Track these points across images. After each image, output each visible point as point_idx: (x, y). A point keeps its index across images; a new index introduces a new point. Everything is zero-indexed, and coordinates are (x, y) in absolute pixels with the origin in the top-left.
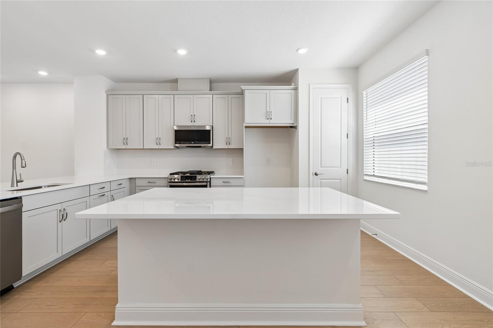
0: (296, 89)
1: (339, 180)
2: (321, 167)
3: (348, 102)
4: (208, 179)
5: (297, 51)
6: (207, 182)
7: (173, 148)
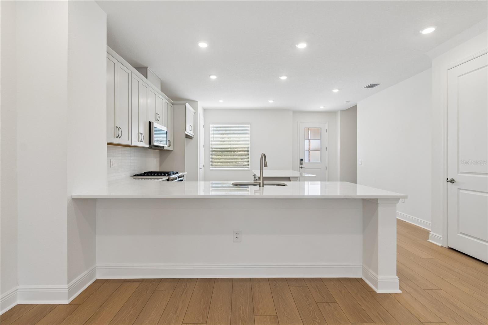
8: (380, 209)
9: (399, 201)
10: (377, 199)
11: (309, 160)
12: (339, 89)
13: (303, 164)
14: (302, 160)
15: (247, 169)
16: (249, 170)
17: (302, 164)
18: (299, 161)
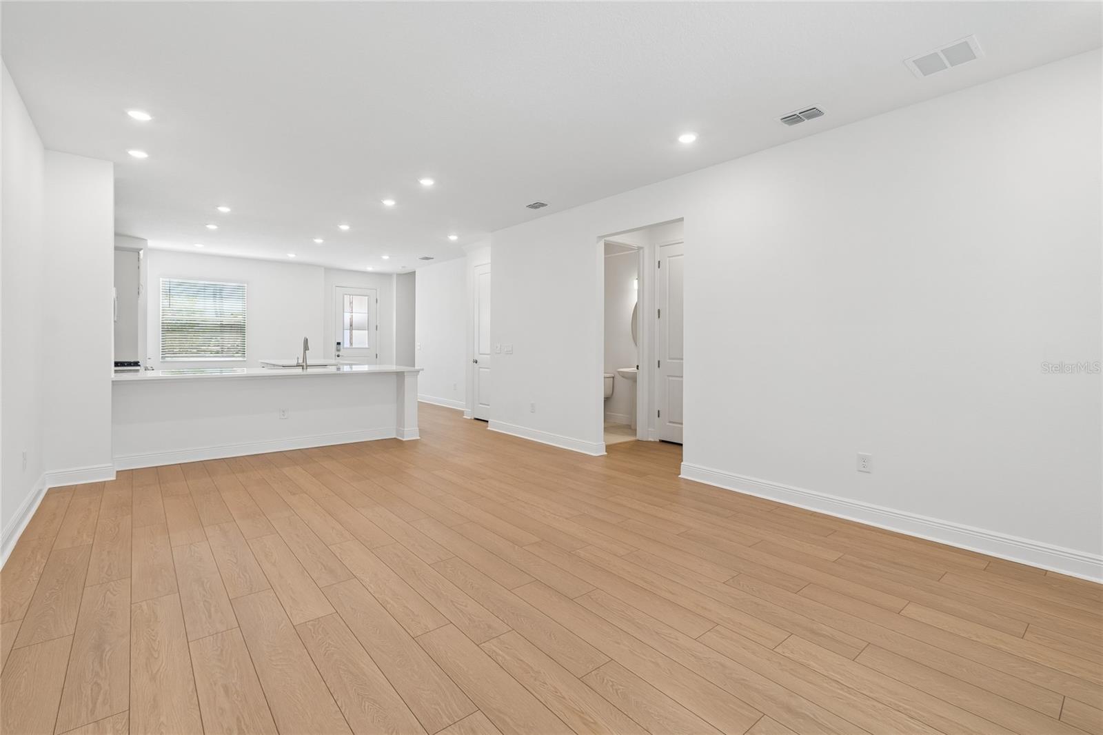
8: (406, 380)
9: (418, 376)
10: (404, 372)
11: (351, 344)
12: (390, 256)
13: (342, 350)
14: (339, 344)
15: (241, 359)
16: (245, 361)
17: (338, 350)
18: (335, 345)
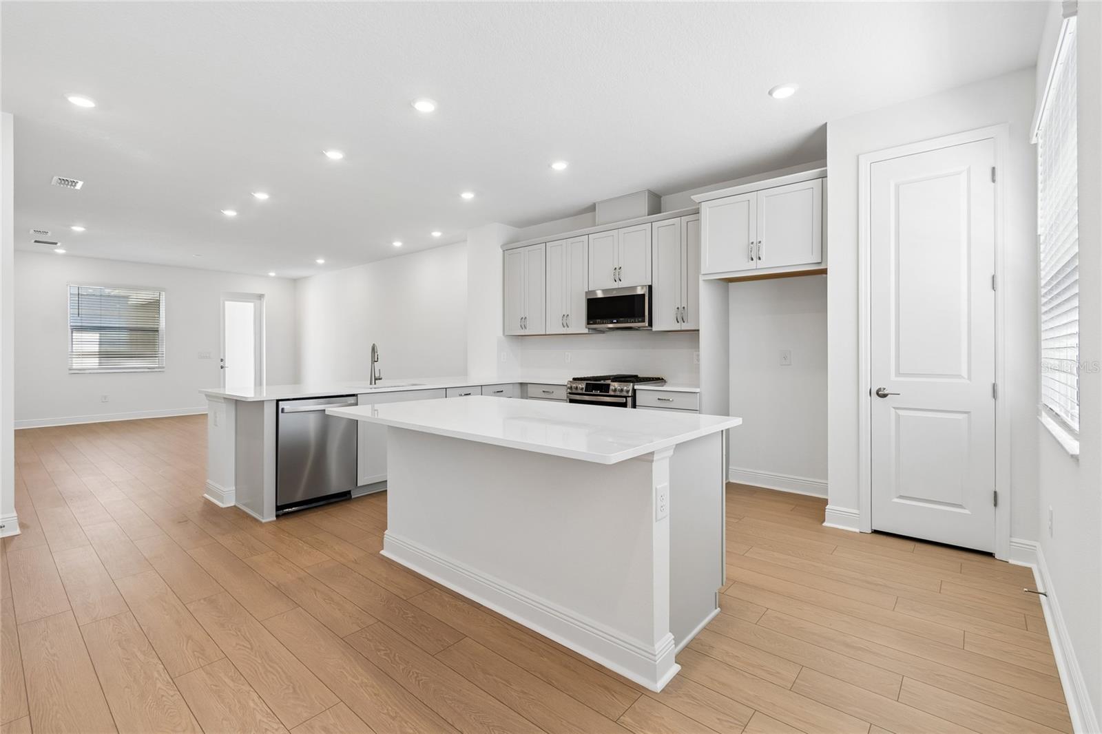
0: (824, 176)
1: (966, 415)
2: (898, 374)
3: (994, 181)
4: (628, 392)
5: (770, 93)
6: (626, 397)
7: (587, 332)
